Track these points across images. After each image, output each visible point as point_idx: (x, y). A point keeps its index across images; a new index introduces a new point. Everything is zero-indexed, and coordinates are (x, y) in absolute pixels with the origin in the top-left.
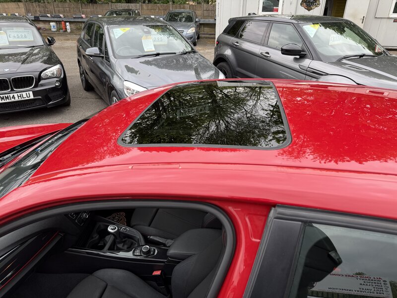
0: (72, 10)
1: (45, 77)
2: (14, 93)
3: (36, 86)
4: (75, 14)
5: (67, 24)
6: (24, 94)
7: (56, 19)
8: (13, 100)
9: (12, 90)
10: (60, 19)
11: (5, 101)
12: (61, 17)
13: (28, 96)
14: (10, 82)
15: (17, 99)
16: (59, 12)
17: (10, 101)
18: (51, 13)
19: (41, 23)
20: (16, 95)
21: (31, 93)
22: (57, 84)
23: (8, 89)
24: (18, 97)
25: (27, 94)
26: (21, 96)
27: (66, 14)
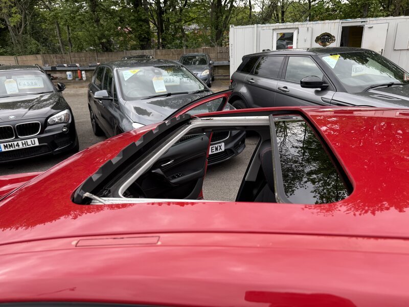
0: (88, 60)
1: (52, 123)
2: (18, 141)
3: (41, 133)
4: (91, 63)
5: (83, 72)
6: (29, 141)
7: (72, 69)
8: (17, 148)
9: (17, 137)
10: (76, 69)
11: (9, 150)
12: (77, 66)
13: (33, 143)
14: (14, 129)
15: (21, 147)
16: (76, 62)
17: (14, 149)
18: (67, 63)
19: (58, 73)
20: (20, 143)
21: (36, 140)
22: (65, 130)
23: (12, 137)
24: (23, 144)
25: (32, 141)
26: (25, 144)
27: (82, 63)
